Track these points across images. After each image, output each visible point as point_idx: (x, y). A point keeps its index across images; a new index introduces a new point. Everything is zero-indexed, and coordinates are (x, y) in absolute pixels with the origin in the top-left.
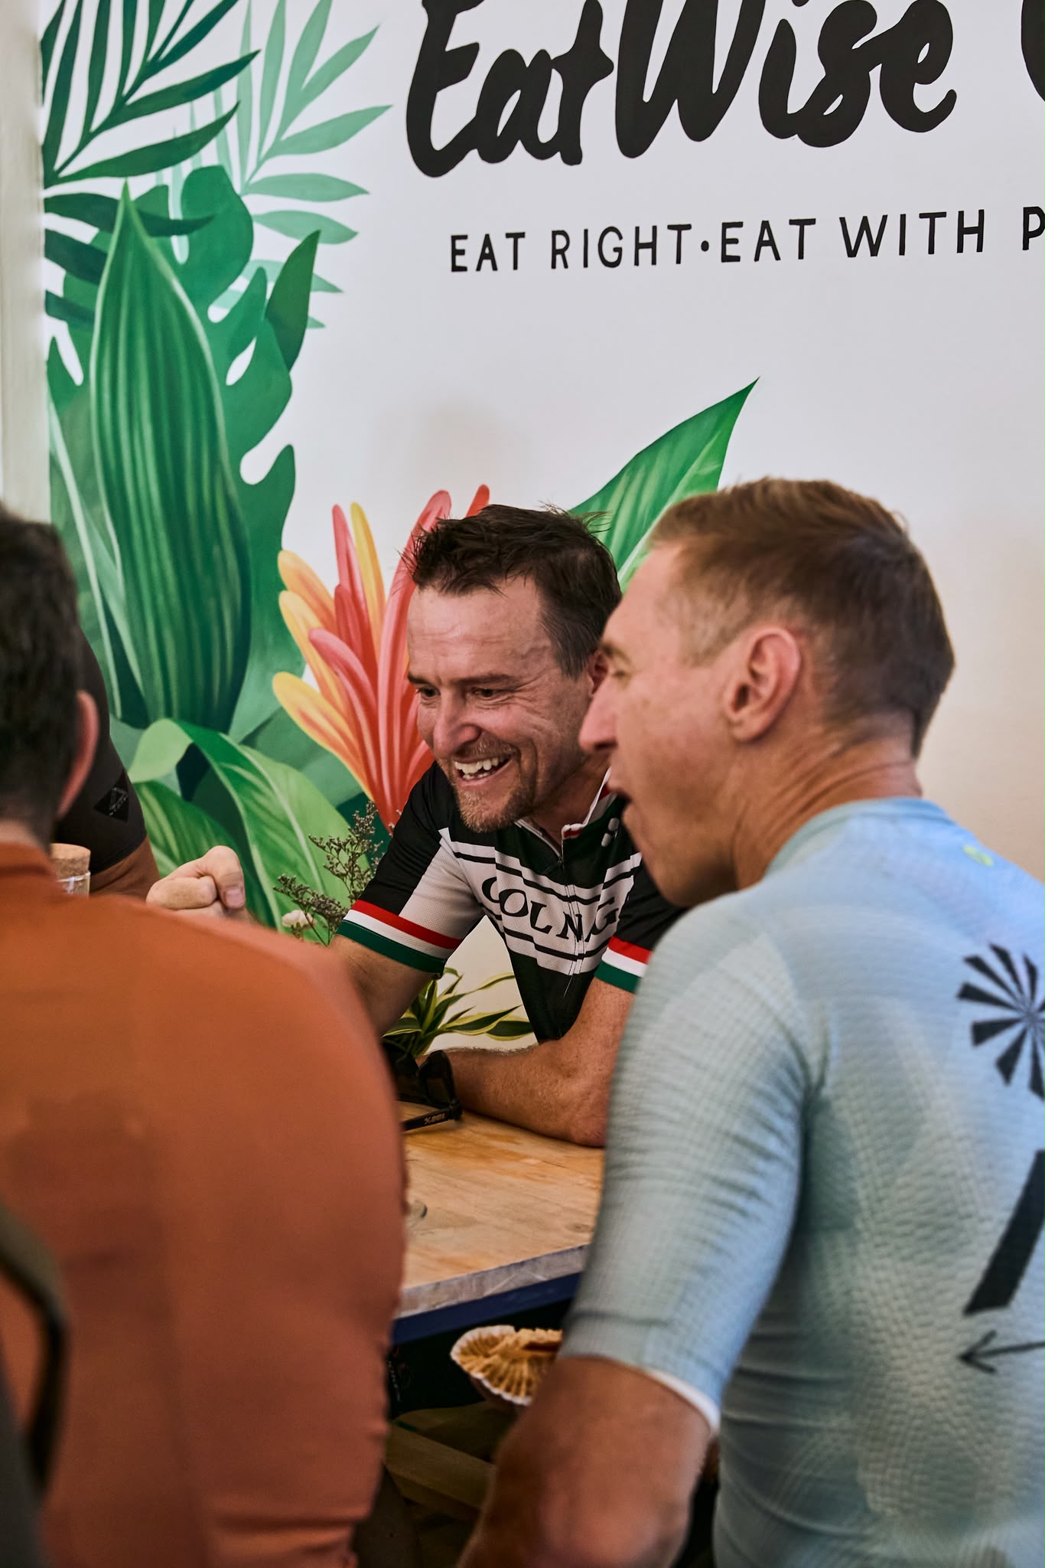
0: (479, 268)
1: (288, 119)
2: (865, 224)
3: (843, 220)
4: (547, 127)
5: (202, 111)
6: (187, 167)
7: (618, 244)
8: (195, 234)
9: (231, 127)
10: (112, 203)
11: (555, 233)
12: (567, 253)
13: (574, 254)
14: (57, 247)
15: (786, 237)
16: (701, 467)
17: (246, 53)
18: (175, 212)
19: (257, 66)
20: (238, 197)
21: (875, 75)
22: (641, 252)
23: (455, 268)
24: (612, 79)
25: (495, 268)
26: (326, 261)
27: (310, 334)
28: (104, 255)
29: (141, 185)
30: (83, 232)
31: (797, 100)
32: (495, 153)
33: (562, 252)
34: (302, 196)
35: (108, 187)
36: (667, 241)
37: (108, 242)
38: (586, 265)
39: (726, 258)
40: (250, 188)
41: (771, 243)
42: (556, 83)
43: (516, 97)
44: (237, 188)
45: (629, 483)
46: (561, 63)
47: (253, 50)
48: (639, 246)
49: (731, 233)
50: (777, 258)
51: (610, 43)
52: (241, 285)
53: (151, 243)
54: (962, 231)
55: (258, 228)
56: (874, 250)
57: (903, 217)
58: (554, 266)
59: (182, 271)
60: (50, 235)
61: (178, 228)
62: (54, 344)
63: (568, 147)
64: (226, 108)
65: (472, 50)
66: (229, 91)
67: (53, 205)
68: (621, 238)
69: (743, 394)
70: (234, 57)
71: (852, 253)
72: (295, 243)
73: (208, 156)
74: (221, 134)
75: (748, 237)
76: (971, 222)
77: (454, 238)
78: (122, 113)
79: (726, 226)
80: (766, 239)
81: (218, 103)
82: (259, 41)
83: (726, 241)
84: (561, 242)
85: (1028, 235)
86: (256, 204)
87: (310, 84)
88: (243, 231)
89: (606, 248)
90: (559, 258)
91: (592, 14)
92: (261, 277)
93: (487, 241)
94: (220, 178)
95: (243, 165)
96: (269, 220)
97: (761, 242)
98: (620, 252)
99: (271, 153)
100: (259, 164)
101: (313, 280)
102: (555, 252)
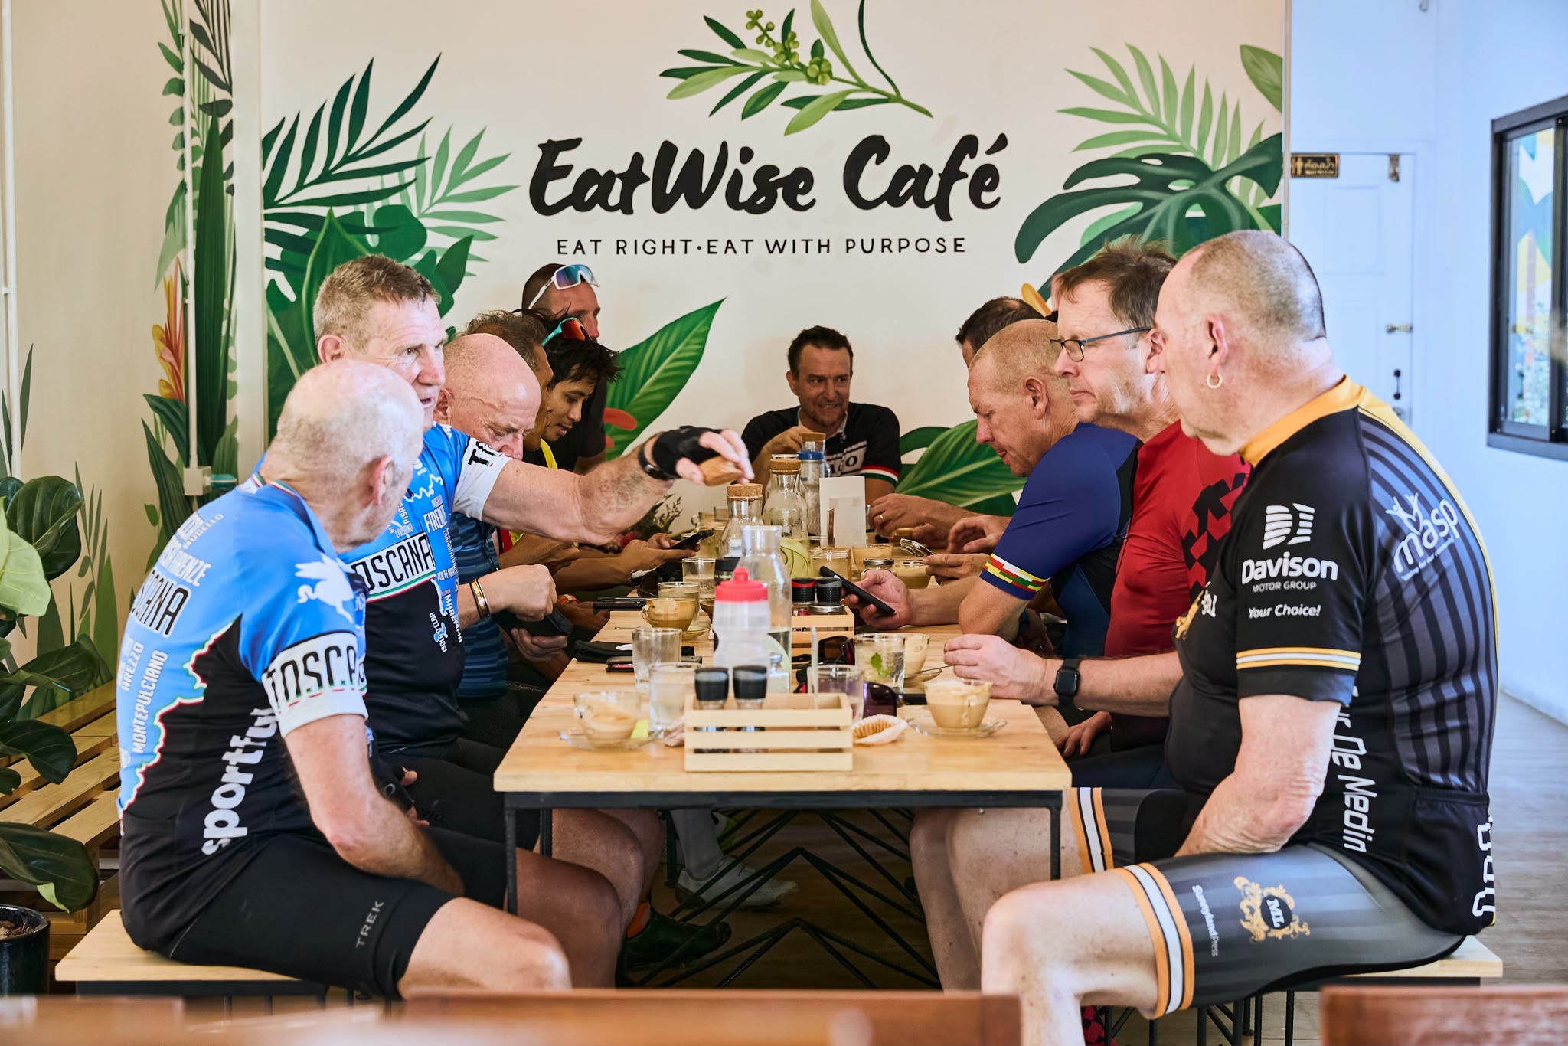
0: (574, 253)
1: (450, 187)
2: (776, 243)
3: (766, 241)
4: (614, 198)
5: (391, 180)
6: (378, 205)
7: (654, 246)
8: (384, 234)
9: (411, 189)
10: (321, 219)
11: (618, 241)
12: (625, 249)
13: (630, 248)
14: (271, 236)
15: (740, 246)
16: (699, 329)
17: (421, 157)
18: (368, 223)
19: (429, 165)
20: (416, 220)
21: (780, 191)
22: (666, 250)
24: (648, 185)
25: (583, 253)
26: (475, 248)
27: (465, 279)
28: (314, 242)
29: (340, 211)
30: (300, 231)
31: (743, 197)
32: (584, 207)
33: (623, 248)
34: (461, 220)
35: (322, 211)
36: (679, 246)
37: (317, 236)
38: (636, 253)
39: (709, 252)
40: (423, 216)
41: (732, 247)
42: (618, 184)
43: (596, 187)
44: (415, 214)
45: (659, 340)
46: (620, 176)
47: (426, 156)
48: (664, 247)
49: (712, 244)
50: (736, 252)
51: (648, 169)
52: (418, 256)
53: (351, 238)
54: (820, 246)
55: (429, 232)
56: (781, 251)
57: (794, 241)
58: (618, 253)
60: (267, 230)
61: (371, 231)
62: (273, 283)
63: (626, 206)
64: (407, 180)
65: (569, 168)
66: (409, 174)
67: (267, 217)
68: (655, 243)
69: (718, 304)
70: (414, 158)
71: (771, 252)
72: (456, 240)
73: (395, 200)
74: (404, 191)
75: (720, 247)
76: (824, 242)
77: (559, 242)
78: (326, 177)
79: (709, 241)
80: (730, 245)
81: (401, 178)
82: (431, 151)
83: (709, 246)
84: (622, 244)
85: (848, 248)
86: (426, 222)
87: (466, 174)
88: (419, 234)
89: (647, 248)
90: (621, 251)
91: (638, 159)
92: (432, 254)
93: (579, 243)
94: (403, 211)
95: (420, 205)
96: (438, 230)
97: (727, 247)
98: (654, 249)
99: (440, 201)
100: (431, 205)
101: (469, 257)
102: (618, 248)
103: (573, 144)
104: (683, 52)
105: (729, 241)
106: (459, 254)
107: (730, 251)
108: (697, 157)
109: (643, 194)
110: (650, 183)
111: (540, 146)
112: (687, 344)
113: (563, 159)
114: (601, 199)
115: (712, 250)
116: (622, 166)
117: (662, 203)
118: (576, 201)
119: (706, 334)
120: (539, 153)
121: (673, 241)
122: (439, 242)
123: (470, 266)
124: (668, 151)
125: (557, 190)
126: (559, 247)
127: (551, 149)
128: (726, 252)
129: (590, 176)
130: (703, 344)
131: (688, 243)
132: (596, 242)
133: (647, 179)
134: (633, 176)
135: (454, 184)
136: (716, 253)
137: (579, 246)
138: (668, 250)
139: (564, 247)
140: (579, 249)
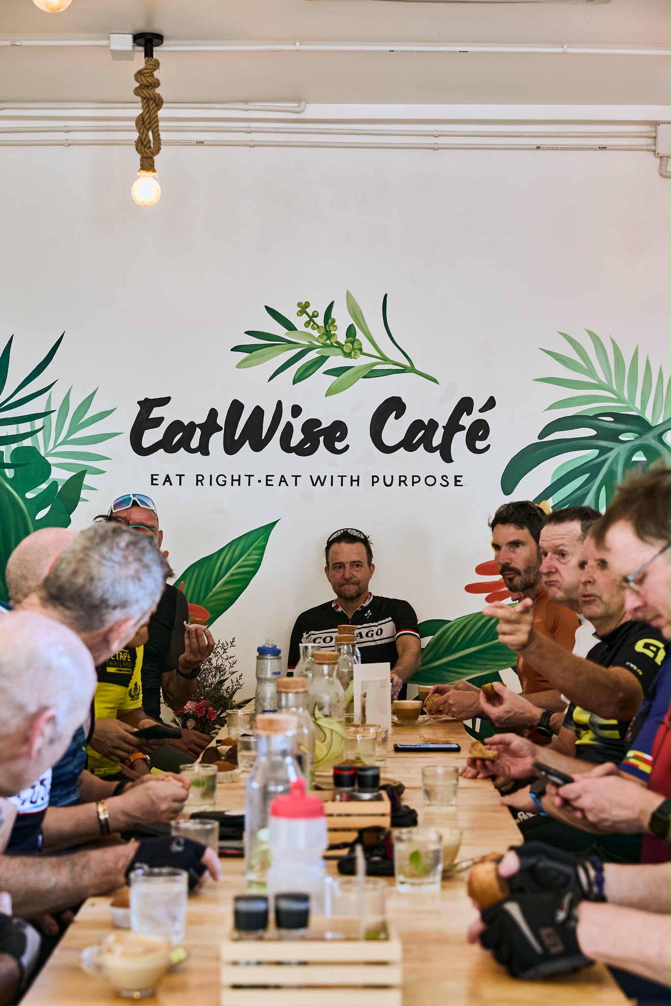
0: (164, 484)
1: (70, 433)
2: (319, 478)
3: (311, 476)
4: (195, 443)
5: (25, 428)
6: (14, 446)
7: (225, 479)
8: (18, 469)
9: (40, 435)
11: (197, 476)
12: (203, 481)
13: (206, 481)
15: (291, 481)
16: (259, 543)
17: (48, 410)
18: (7, 460)
19: (54, 417)
20: (43, 458)
21: (322, 439)
22: (234, 482)
23: (152, 484)
24: (221, 433)
25: (171, 484)
26: (88, 480)
27: (80, 504)
31: (294, 442)
32: (171, 449)
33: (201, 481)
34: (78, 459)
36: (245, 480)
38: (211, 485)
39: (267, 485)
40: (48, 455)
41: (285, 481)
42: (198, 432)
43: (181, 434)
44: (42, 453)
45: (228, 550)
46: (200, 426)
47: (52, 409)
48: (233, 480)
49: (269, 478)
50: (287, 485)
51: (221, 421)
52: (44, 486)
54: (352, 481)
55: (52, 467)
56: (322, 484)
57: (332, 477)
58: (197, 485)
59: (10, 481)
61: (8, 466)
63: (203, 449)
64: (37, 428)
65: (162, 419)
66: (38, 424)
68: (226, 477)
69: (274, 524)
70: (42, 411)
71: (314, 485)
72: (73, 474)
73: (27, 442)
74: (34, 436)
75: (276, 480)
76: (355, 478)
77: (152, 475)
79: (267, 476)
80: (283, 479)
81: (32, 426)
82: (56, 405)
83: (267, 480)
84: (200, 478)
85: (373, 483)
86: (50, 460)
87: (82, 423)
88: (45, 469)
89: (220, 481)
90: (199, 483)
91: (213, 413)
92: (55, 484)
93: (168, 476)
94: (33, 450)
95: (46, 447)
96: (59, 466)
97: (281, 481)
98: (225, 481)
99: (60, 444)
100: (55, 447)
101: (83, 486)
102: (198, 481)
103: (164, 401)
104: (248, 333)
105: (282, 476)
106: (76, 483)
107: (283, 484)
108: (258, 412)
109: (217, 440)
110: (223, 431)
111: (139, 403)
112: (249, 555)
113: (156, 413)
114: (185, 444)
115: (269, 483)
116: (201, 419)
117: (231, 447)
118: (166, 445)
119: (264, 547)
120: (138, 408)
121: (239, 476)
122: (60, 475)
123: (84, 494)
124: (236, 407)
125: (151, 437)
126: (153, 479)
127: (147, 405)
128: (280, 485)
129: (177, 426)
130: (262, 555)
131: (251, 478)
132: (181, 476)
133: (220, 429)
134: (210, 426)
135: (73, 430)
136: (272, 485)
137: (168, 479)
138: (236, 483)
139: (157, 479)
140: (168, 481)
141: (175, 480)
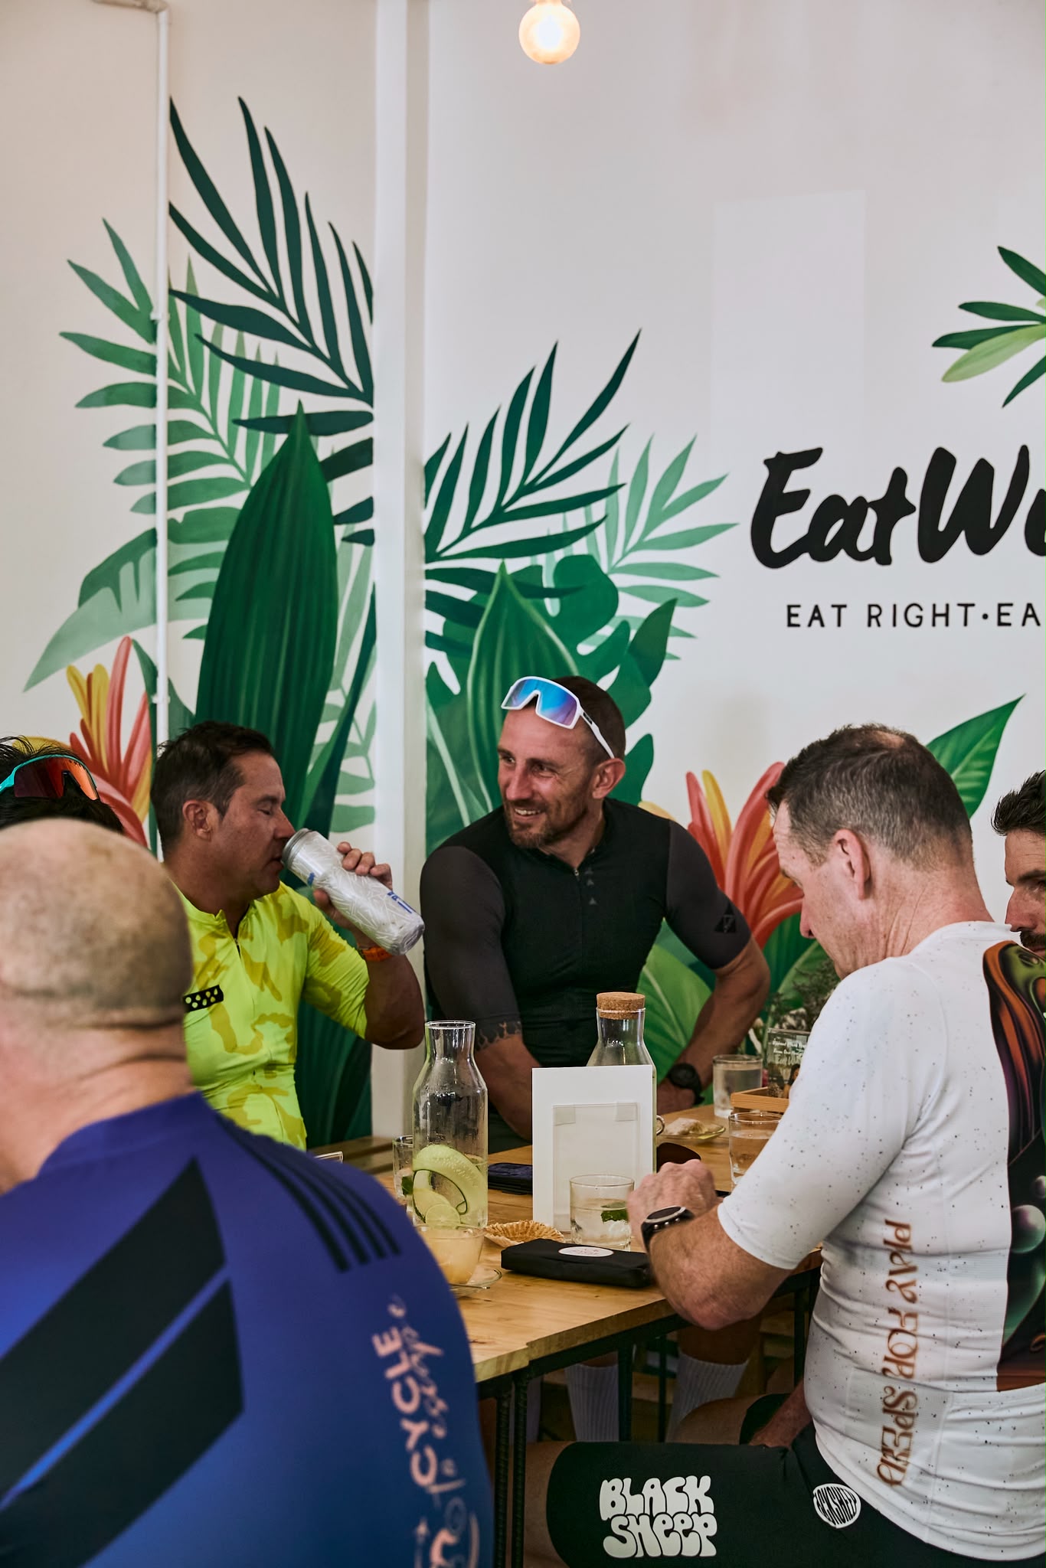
0: (810, 625)
1: (649, 528)
4: (865, 540)
5: (576, 519)
6: (559, 555)
7: (919, 613)
8: (565, 598)
9: (600, 532)
10: (490, 576)
11: (870, 606)
12: (880, 618)
13: (886, 618)
14: (434, 602)
16: (984, 745)
17: (614, 484)
18: (548, 582)
19: (623, 495)
20: (606, 576)
22: (938, 619)
23: (790, 625)
24: (914, 517)
25: (822, 625)
26: (681, 617)
27: (667, 664)
28: (483, 610)
29: (514, 565)
30: (465, 594)
32: (823, 554)
33: (876, 617)
34: (662, 576)
35: (490, 565)
36: (957, 614)
37: (486, 601)
38: (894, 625)
39: (1000, 624)
40: (614, 570)
41: (1034, 615)
42: (871, 517)
43: (840, 523)
44: (605, 568)
46: (875, 505)
47: (620, 482)
48: (935, 615)
49: (1004, 610)
50: (1038, 624)
51: (913, 493)
52: (607, 631)
53: (526, 603)
55: (622, 595)
58: (869, 625)
59: (553, 622)
60: (429, 594)
61: (550, 593)
62: (433, 667)
63: (881, 553)
64: (595, 519)
65: (805, 494)
66: (598, 509)
67: (430, 575)
68: (921, 609)
69: (1012, 705)
70: (604, 485)
72: (655, 606)
73: (579, 548)
74: (591, 535)
75: (1016, 614)
77: (789, 607)
78: (499, 516)
79: (1000, 605)
80: (1030, 612)
81: (588, 515)
82: (626, 476)
83: (1000, 614)
84: (875, 611)
86: (618, 580)
87: (669, 506)
88: (609, 597)
89: (910, 617)
90: (874, 621)
91: (899, 478)
92: (625, 626)
93: (816, 609)
94: (588, 562)
95: (610, 555)
96: (633, 591)
97: (1026, 616)
98: (921, 617)
99: (635, 548)
100: (624, 555)
101: (671, 631)
102: (870, 617)
103: (810, 457)
104: (967, 307)
105: (1029, 606)
106: (659, 624)
107: (1030, 621)
108: (983, 472)
109: (906, 532)
110: (915, 516)
111: (767, 462)
112: (966, 769)
113: (796, 481)
114: (847, 542)
115: (1004, 619)
116: (876, 490)
117: (932, 547)
118: (814, 545)
119: (991, 755)
120: (764, 473)
121: (947, 606)
122: (633, 609)
123: (673, 644)
124: (942, 463)
125: (789, 529)
126: (790, 615)
127: (781, 466)
128: (1024, 624)
129: (833, 506)
130: (988, 769)
131: (970, 609)
132: (840, 607)
133: (912, 509)
134: (892, 506)
135: (653, 522)
136: (1009, 624)
137: (816, 615)
138: (940, 621)
139: (796, 615)
140: (816, 618)
141: (829, 615)
